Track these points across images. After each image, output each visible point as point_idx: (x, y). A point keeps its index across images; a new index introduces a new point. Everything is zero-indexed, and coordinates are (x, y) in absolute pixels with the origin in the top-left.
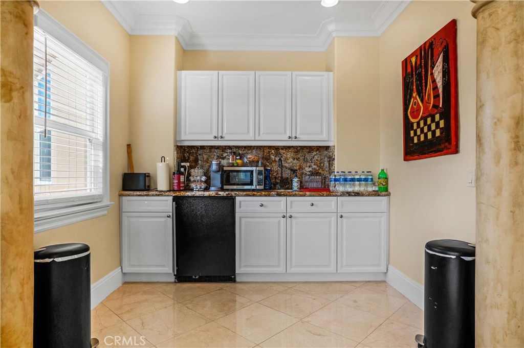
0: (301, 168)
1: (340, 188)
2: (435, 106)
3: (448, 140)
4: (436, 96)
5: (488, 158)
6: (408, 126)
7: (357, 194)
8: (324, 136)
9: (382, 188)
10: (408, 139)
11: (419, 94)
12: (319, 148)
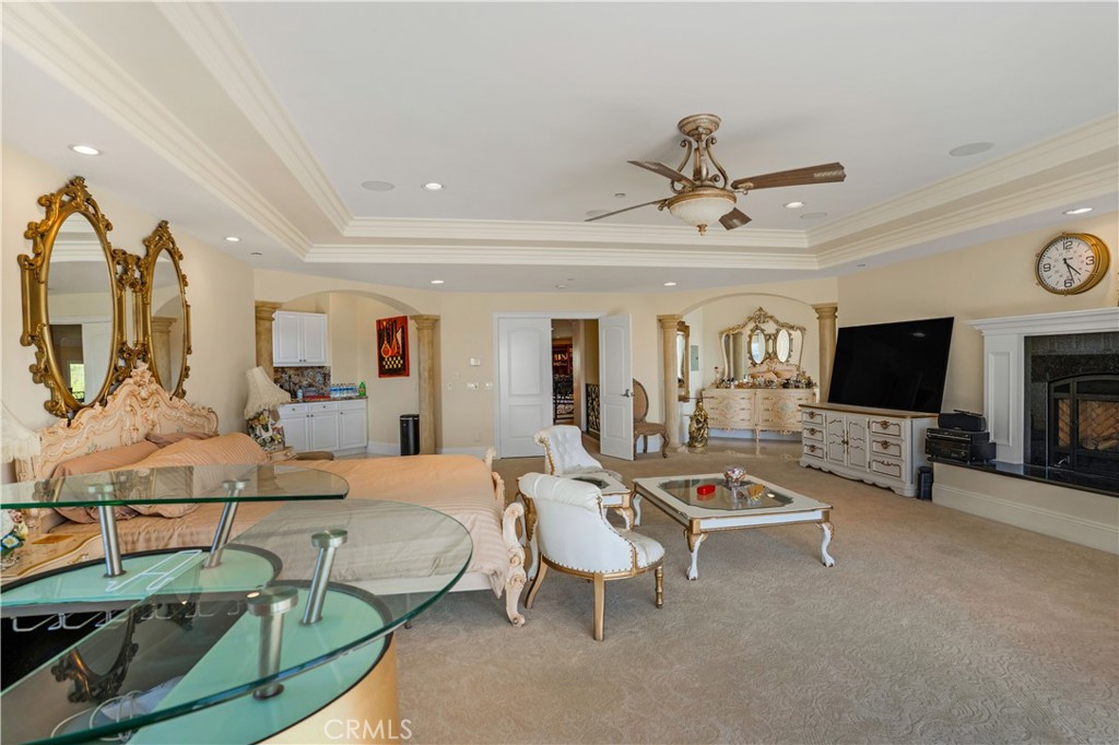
0: (300, 382)
1: (338, 395)
2: (398, 352)
3: (404, 369)
4: (398, 348)
5: (422, 381)
6: (381, 359)
7: (350, 398)
8: (322, 360)
9: (362, 394)
10: (381, 367)
11: (389, 342)
12: (319, 367)
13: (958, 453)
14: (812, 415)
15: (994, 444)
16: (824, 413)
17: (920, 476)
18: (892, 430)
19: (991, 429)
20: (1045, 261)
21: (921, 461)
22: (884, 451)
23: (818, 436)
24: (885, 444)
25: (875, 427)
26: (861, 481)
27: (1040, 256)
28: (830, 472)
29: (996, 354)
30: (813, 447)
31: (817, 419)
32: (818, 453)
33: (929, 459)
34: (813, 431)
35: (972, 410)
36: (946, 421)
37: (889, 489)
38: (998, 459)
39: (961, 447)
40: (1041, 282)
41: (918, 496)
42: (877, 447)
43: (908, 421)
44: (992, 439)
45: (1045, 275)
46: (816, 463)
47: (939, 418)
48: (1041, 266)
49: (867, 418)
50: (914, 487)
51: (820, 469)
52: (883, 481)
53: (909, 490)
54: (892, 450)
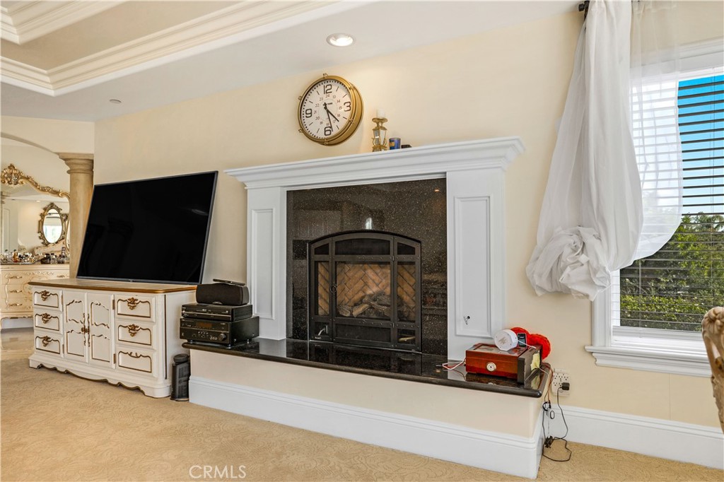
13: (218, 335)
14: (45, 295)
15: (257, 318)
16: (60, 291)
17: (174, 368)
18: (141, 309)
19: (254, 301)
20: (307, 105)
21: (175, 347)
22: (131, 339)
23: (52, 324)
24: (133, 329)
25: (123, 308)
26: (105, 382)
27: (303, 99)
28: (67, 373)
29: (259, 211)
30: (46, 339)
31: (52, 301)
32: (53, 346)
33: (183, 346)
34: (46, 317)
35: (234, 279)
36: (205, 295)
37: (137, 389)
38: (261, 336)
39: (220, 327)
40: (303, 130)
41: (173, 396)
42: (123, 333)
43: (160, 297)
44: (255, 313)
45: (307, 121)
46: (50, 361)
47: (198, 289)
48: (304, 111)
49: (112, 296)
50: (169, 382)
51: (55, 369)
52: (130, 380)
53: (161, 387)
54: (142, 337)
